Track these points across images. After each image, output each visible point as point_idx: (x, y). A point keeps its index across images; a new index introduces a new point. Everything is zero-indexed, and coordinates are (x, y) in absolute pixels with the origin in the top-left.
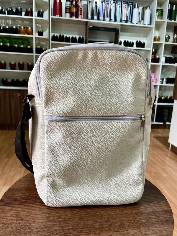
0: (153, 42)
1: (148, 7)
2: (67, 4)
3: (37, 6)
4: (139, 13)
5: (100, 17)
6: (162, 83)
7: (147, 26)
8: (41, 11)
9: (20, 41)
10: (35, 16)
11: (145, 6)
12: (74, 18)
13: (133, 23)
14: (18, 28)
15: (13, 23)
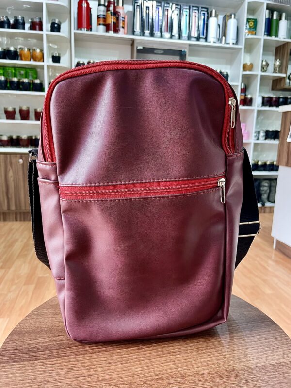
0: (241, 72)
1: (233, 16)
2: (100, 11)
3: (49, 13)
4: (219, 25)
5: (154, 32)
6: (258, 139)
7: (231, 45)
8: (57, 22)
9: (23, 72)
10: (47, 31)
11: (229, 14)
12: (111, 33)
13: (210, 42)
14: (18, 50)
15: (9, 42)
